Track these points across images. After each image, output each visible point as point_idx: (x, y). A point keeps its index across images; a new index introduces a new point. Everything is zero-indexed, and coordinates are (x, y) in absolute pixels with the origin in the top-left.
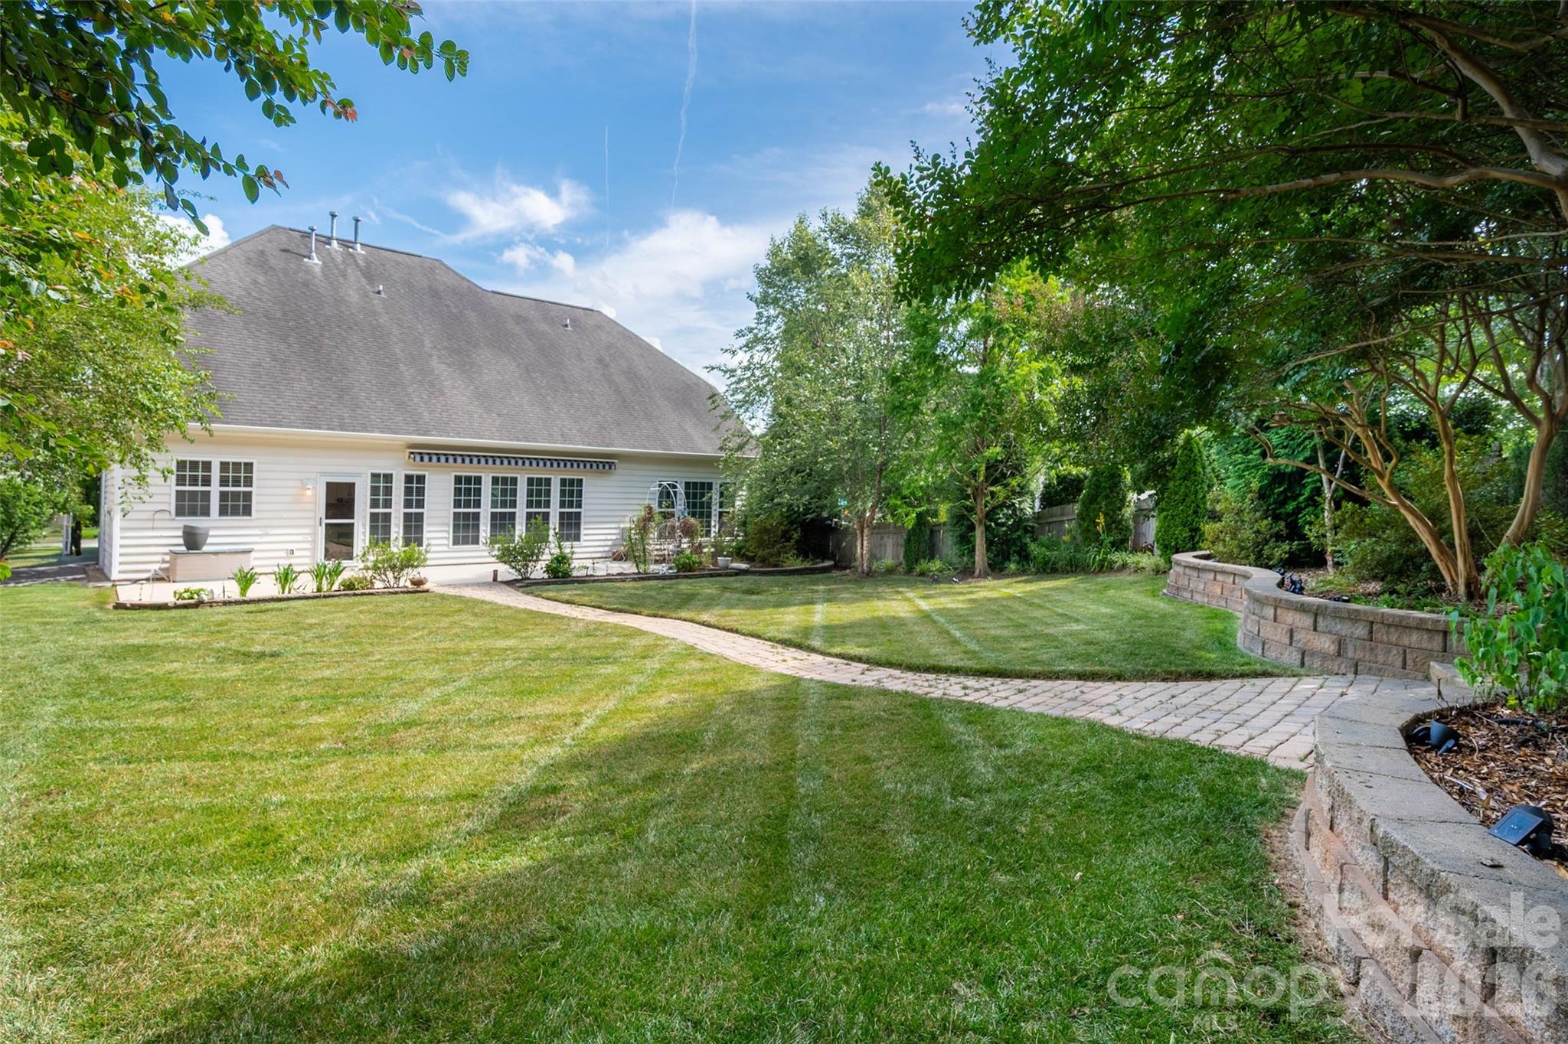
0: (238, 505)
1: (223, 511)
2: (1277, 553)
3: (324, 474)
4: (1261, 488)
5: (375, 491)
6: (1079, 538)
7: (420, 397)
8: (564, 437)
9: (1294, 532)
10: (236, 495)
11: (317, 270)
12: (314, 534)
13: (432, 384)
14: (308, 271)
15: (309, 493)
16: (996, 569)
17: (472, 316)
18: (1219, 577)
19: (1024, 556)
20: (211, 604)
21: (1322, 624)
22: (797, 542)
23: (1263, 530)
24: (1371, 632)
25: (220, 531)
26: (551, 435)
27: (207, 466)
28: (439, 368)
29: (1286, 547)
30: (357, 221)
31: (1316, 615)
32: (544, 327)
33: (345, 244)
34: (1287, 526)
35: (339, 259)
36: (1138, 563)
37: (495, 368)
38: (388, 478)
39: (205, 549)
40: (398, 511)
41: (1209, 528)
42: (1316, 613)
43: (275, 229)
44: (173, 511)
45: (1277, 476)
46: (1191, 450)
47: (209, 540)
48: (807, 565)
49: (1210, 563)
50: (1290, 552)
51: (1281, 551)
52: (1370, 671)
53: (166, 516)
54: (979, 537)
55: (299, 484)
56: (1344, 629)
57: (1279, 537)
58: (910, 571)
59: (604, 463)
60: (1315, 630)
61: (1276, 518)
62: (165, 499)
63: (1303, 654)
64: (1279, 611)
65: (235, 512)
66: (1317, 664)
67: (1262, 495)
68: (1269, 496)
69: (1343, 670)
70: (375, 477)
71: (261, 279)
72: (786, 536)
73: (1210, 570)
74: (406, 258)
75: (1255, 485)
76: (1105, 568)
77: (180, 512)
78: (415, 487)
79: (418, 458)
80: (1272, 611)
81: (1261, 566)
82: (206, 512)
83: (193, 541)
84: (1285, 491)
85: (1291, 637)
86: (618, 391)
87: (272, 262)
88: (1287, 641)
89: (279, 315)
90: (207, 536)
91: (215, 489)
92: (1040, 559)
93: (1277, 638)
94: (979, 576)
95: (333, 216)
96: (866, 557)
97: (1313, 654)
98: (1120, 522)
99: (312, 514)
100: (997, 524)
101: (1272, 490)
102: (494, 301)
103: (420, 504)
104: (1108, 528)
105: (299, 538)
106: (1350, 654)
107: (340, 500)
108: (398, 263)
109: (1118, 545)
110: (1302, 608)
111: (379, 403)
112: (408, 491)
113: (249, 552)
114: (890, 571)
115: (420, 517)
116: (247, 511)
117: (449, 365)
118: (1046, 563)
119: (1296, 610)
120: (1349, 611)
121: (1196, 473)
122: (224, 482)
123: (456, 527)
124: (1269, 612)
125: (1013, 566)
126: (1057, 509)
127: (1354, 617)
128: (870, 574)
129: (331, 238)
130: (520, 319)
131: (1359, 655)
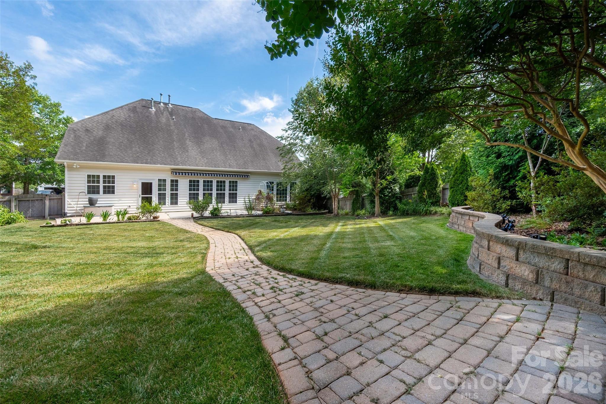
0: (110, 190)
1: (104, 192)
2: (504, 206)
3: (141, 179)
4: (495, 174)
5: (159, 185)
6: (418, 201)
7: (179, 152)
8: (230, 166)
9: (513, 195)
10: (109, 187)
11: (153, 112)
12: (138, 200)
13: (184, 148)
14: (150, 113)
15: (135, 186)
16: (384, 214)
17: (206, 126)
18: (471, 218)
19: (396, 208)
20: (71, 225)
21: (522, 256)
22: (313, 203)
23: (496, 194)
24: (567, 267)
25: (102, 199)
26: (225, 165)
27: (98, 177)
28: (188, 142)
29: (509, 203)
30: (169, 96)
31: (518, 250)
32: (231, 130)
33: (165, 104)
34: (510, 192)
35: (162, 109)
36: (441, 211)
37: (210, 143)
38: (165, 181)
39: (97, 205)
40: (168, 192)
41: (470, 194)
42: (519, 247)
43: (142, 100)
44: (86, 192)
45: (505, 167)
46: (465, 160)
47: (98, 202)
48: (315, 212)
49: (469, 211)
50: (511, 206)
51: (505, 205)
52: (566, 301)
53: (84, 194)
54: (377, 200)
55: (132, 183)
56: (542, 262)
57: (505, 198)
58: (353, 215)
59: (245, 175)
60: (517, 260)
61: (504, 188)
62: (84, 188)
63: (508, 277)
64: (491, 243)
65: (109, 192)
66: (518, 286)
67: (496, 177)
68: (500, 178)
69: (540, 295)
70: (160, 180)
71: (132, 115)
72: (309, 201)
73: (467, 215)
74: (186, 108)
75: (491, 171)
76: (428, 213)
77: (89, 192)
78: (175, 184)
79: (175, 174)
80: (487, 243)
81: (495, 213)
82: (98, 193)
83: (92, 203)
84: (508, 174)
85: (499, 263)
86: (254, 150)
87: (138, 110)
88: (496, 265)
89: (135, 126)
90: (97, 201)
91: (101, 185)
92: (401, 210)
93: (490, 262)
94: (377, 217)
95: (161, 95)
96: (336, 209)
97: (515, 278)
98: (435, 194)
99: (137, 193)
100: (385, 196)
101: (501, 174)
102: (215, 121)
103: (177, 190)
104: (429, 197)
105: (132, 202)
106: (547, 283)
107: (147, 188)
108: (183, 110)
109: (434, 204)
110: (507, 243)
111: (163, 155)
112: (172, 185)
113: (112, 206)
114: (347, 214)
115: (177, 194)
116: (113, 192)
117: (192, 142)
118: (404, 211)
119: (503, 243)
120: (545, 248)
121: (467, 171)
122: (104, 182)
123: (190, 198)
124: (485, 243)
125: (391, 213)
126: (410, 189)
127: (550, 254)
128: (337, 215)
129: (161, 102)
130: (223, 127)
131: (555, 285)
